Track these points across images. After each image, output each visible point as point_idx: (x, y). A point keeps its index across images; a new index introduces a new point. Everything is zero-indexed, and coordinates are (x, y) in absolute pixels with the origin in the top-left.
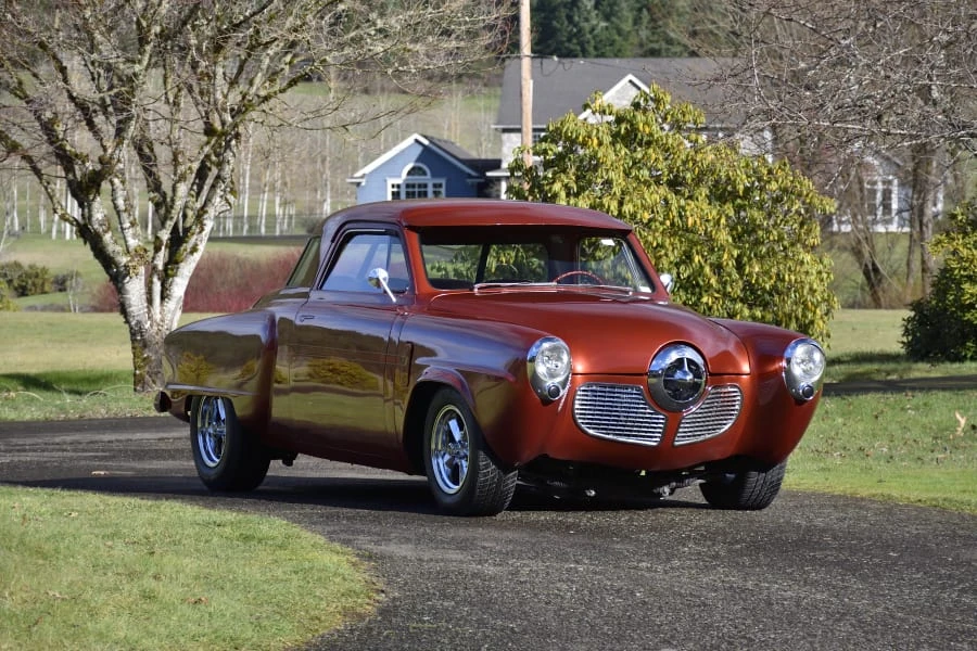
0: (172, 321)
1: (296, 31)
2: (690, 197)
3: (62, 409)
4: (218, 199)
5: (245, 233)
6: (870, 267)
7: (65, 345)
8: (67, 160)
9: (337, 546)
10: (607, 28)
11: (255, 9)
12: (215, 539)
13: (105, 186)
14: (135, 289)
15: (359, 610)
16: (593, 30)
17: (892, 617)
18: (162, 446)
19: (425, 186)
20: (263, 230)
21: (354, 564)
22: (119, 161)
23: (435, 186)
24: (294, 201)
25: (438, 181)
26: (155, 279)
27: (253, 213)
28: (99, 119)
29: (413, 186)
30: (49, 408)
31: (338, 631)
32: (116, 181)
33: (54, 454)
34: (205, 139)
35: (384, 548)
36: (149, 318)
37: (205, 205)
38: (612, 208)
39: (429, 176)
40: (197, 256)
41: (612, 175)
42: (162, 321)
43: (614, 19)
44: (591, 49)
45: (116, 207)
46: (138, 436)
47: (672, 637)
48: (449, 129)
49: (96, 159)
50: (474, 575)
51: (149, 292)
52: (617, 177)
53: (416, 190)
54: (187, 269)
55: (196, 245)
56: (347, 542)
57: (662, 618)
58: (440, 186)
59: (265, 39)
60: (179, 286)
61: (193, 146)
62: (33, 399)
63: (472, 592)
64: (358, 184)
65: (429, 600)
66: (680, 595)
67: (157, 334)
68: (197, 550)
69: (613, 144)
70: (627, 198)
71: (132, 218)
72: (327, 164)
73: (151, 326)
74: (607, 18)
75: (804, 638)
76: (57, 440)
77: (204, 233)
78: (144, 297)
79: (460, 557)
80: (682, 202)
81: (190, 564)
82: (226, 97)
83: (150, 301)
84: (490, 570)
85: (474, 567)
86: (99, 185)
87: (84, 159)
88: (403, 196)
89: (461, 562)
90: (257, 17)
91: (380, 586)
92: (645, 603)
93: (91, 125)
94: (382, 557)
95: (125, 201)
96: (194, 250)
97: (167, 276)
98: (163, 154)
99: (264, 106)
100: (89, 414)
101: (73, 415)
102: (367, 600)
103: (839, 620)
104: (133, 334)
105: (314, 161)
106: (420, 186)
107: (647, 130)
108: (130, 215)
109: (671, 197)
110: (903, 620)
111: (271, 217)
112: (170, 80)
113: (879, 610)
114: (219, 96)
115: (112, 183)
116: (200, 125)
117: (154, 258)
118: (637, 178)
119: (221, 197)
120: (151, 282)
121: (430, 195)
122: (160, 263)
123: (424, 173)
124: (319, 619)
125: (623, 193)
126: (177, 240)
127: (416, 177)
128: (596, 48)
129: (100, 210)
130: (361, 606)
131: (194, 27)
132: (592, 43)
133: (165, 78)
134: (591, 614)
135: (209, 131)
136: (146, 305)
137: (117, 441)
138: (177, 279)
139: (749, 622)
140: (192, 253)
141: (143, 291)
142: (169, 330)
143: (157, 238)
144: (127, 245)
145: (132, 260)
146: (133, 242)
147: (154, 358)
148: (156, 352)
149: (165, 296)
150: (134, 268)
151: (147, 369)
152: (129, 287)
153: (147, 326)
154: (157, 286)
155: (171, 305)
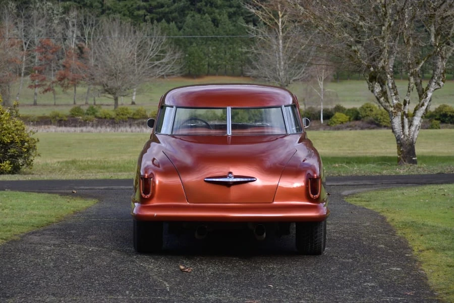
0: (413, 135)
4: (434, 84)
14: (397, 122)
26: (405, 117)
36: (403, 134)
37: (428, 86)
40: (424, 108)
42: (409, 135)
51: (403, 123)
54: (420, 113)
60: (417, 121)
67: (407, 140)
71: (395, 92)
73: (404, 137)
77: (427, 98)
78: (401, 125)
83: (403, 127)
95: (392, 84)
104: (397, 140)
108: (394, 90)
117: (404, 109)
119: (435, 82)
120: (403, 119)
122: (407, 111)
136: (401, 128)
138: (415, 118)
140: (421, 106)
141: (401, 122)
142: (413, 139)
143: (405, 100)
144: (393, 103)
145: (394, 109)
146: (395, 102)
147: (405, 151)
148: (406, 148)
149: (411, 125)
150: (395, 112)
151: (402, 155)
152: (394, 120)
153: (402, 137)
154: (406, 120)
155: (413, 128)
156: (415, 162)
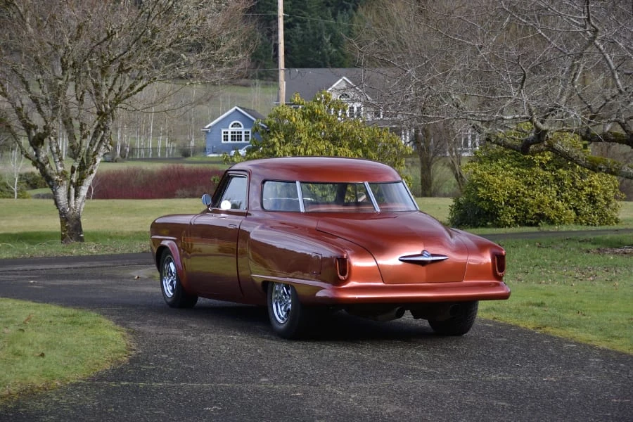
0: (80, 208)
1: (141, 64)
2: (340, 146)
3: (22, 252)
4: (103, 147)
5: (150, 156)
6: (459, 175)
7: (41, 217)
8: (28, 128)
9: (118, 327)
10: (336, 52)
11: (122, 52)
12: (59, 324)
13: (46, 140)
14: (62, 192)
15: (120, 359)
16: (329, 52)
17: (379, 362)
18: (67, 272)
19: (241, 133)
20: (159, 155)
21: (123, 336)
22: (53, 128)
23: (246, 132)
24: (175, 140)
25: (247, 130)
26: (72, 187)
27: (155, 146)
28: (44, 108)
29: (235, 133)
30: (16, 252)
31: (106, 370)
32: (52, 138)
33: (10, 276)
34: (97, 116)
35: (141, 328)
36: (69, 206)
37: (97, 150)
38: (301, 151)
39: (243, 128)
40: (93, 175)
41: (302, 135)
42: (76, 207)
43: (340, 47)
44: (328, 63)
45: (52, 151)
46: (56, 266)
47: (268, 373)
48: (255, 103)
49: (42, 127)
50: (182, 342)
51: (69, 194)
52: (304, 136)
53: (236, 134)
54: (88, 182)
55: (92, 170)
56: (124, 325)
57: (266, 363)
58: (248, 132)
59: (126, 68)
60: (84, 191)
61: (92, 120)
62: (9, 247)
63: (178, 350)
64: (207, 132)
65: (155, 354)
66: (279, 351)
67: (72, 214)
68: (49, 330)
69: (303, 119)
70: (309, 147)
72: (193, 122)
73: (70, 210)
74: (336, 46)
75: (332, 373)
76: (15, 269)
77: (96, 164)
78: (66, 196)
79: (177, 332)
80: (336, 149)
81: (41, 337)
82: (107, 96)
83: (69, 198)
84: (190, 339)
85: (183, 337)
86: (43, 141)
87: (35, 128)
88: (229, 138)
89: (177, 335)
90: (123, 57)
91: (133, 347)
92: (261, 355)
93: (40, 110)
94: (139, 332)
95: (57, 148)
96: (91, 172)
97: (78, 185)
98: (76, 124)
99: (126, 101)
100: (36, 255)
101: (28, 255)
102: (125, 355)
103: (353, 364)
104: (61, 214)
105: (185, 119)
106: (238, 133)
107: (320, 112)
108: (59, 155)
109: (331, 145)
110: (384, 364)
111: (164, 148)
112: (79, 88)
113: (375, 359)
114: (104, 96)
115: (50, 139)
116: (95, 110)
117: (71, 177)
118: (314, 136)
120: (69, 189)
121: (243, 138)
122: (74, 180)
123: (240, 126)
124: (98, 364)
125: (307, 144)
126: (83, 167)
127: (236, 128)
128: (331, 62)
129: (44, 153)
130: (121, 357)
131: (90, 62)
132: (329, 59)
133: (76, 86)
134: (233, 361)
135: (100, 113)
136: (67, 200)
137: (46, 269)
138: (83, 187)
139: (308, 365)
140: (90, 174)
141: (66, 192)
142: (79, 212)
143: (73, 166)
144: (58, 171)
145: (60, 178)
146: (60, 169)
147: (71, 226)
148: (72, 224)
149: (76, 196)
150: (61, 181)
151: (67, 232)
152: (58, 191)
153: (68, 210)
154: (73, 191)
155: (80, 200)
156: (82, 239)
